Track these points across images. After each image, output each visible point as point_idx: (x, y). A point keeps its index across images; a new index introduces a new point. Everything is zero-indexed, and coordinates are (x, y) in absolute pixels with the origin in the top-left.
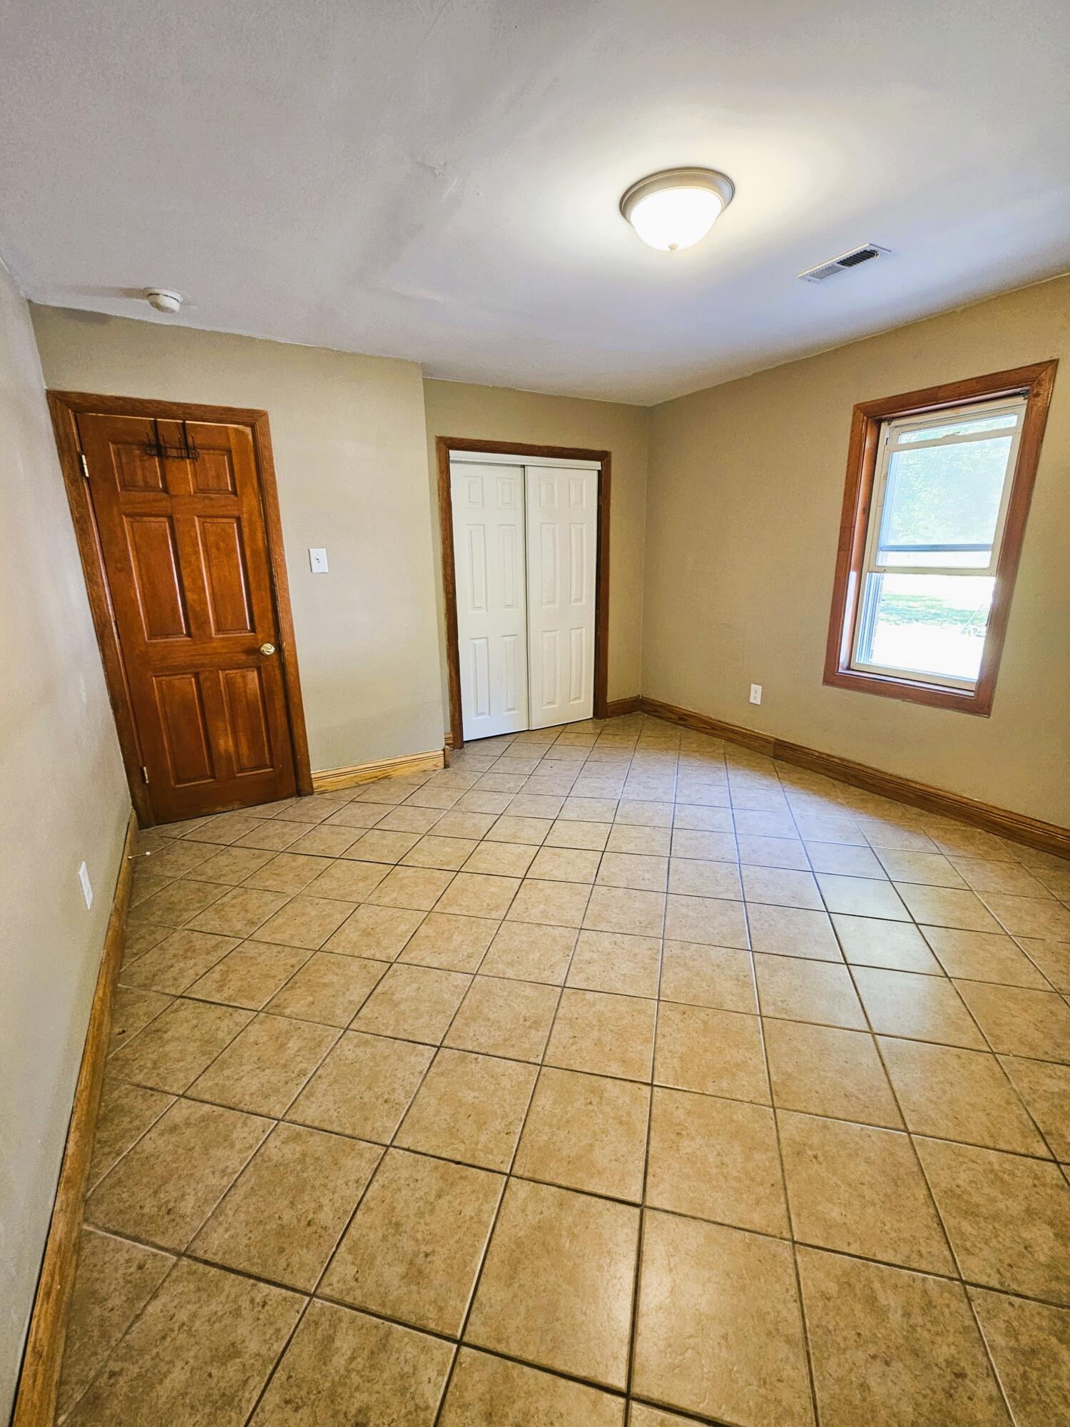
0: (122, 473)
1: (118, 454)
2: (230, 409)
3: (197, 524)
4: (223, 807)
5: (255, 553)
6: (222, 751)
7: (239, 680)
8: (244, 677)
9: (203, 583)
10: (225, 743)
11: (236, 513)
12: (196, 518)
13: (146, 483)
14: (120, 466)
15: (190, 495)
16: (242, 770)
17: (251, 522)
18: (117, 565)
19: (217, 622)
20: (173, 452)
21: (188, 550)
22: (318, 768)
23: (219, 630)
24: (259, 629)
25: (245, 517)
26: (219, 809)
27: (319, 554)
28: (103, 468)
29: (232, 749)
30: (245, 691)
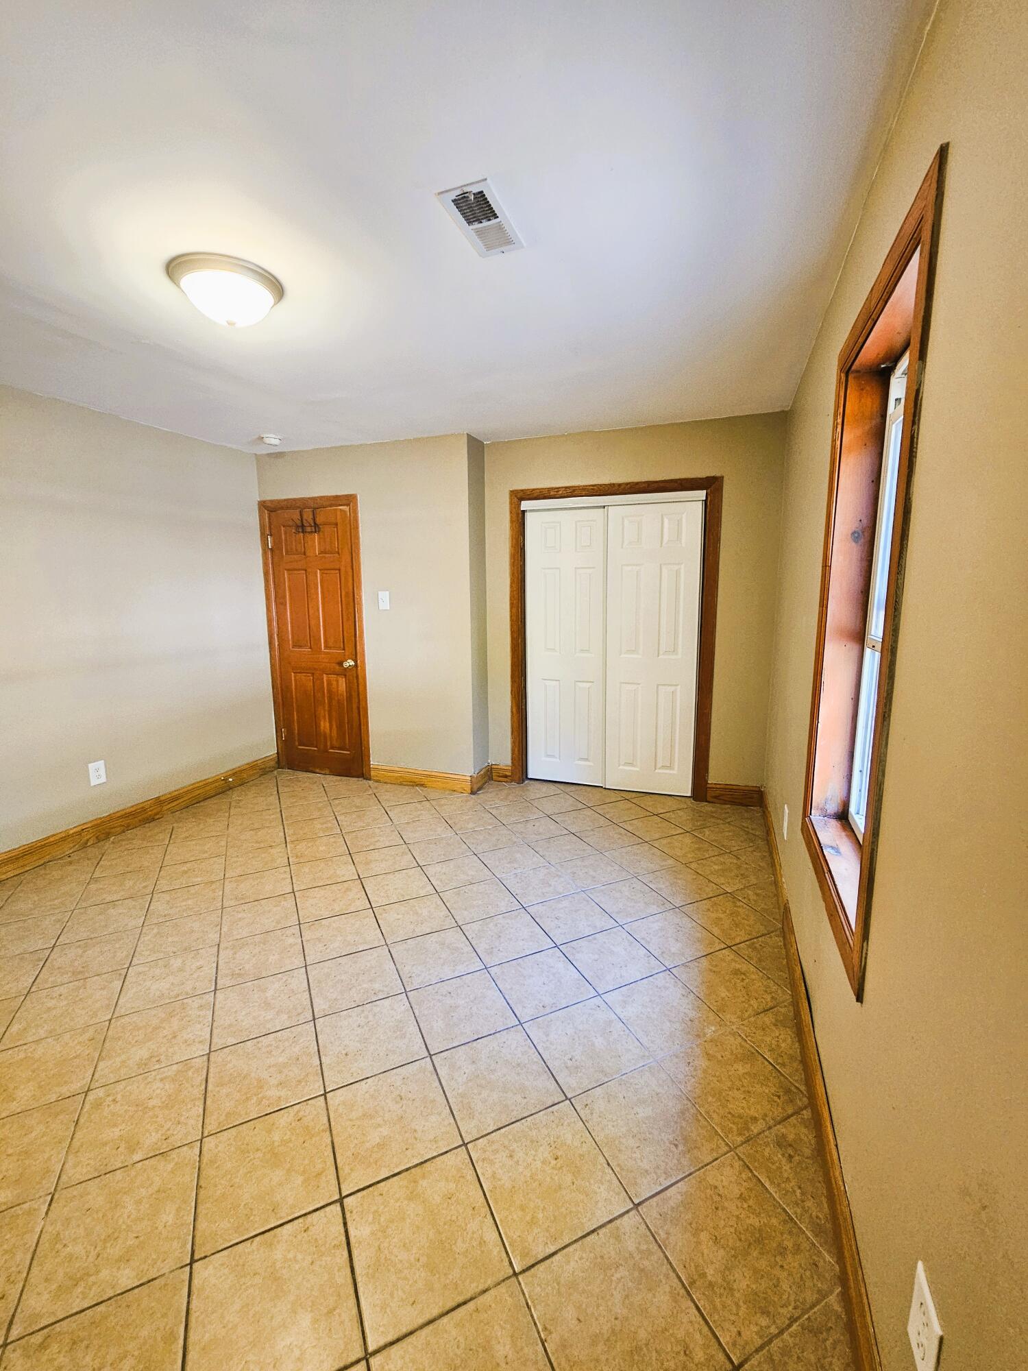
0: (286, 545)
1: (286, 533)
2: (337, 497)
3: (319, 575)
4: (320, 769)
5: (347, 593)
6: (322, 731)
7: (335, 683)
8: (337, 681)
9: (319, 615)
10: (325, 725)
11: (337, 567)
12: (319, 571)
13: (296, 550)
14: (286, 540)
15: (316, 556)
16: (332, 748)
17: (346, 572)
18: (280, 603)
19: (326, 641)
20: (309, 529)
21: (313, 591)
22: (376, 759)
23: (326, 647)
24: (346, 648)
25: (343, 569)
26: (318, 770)
27: (384, 596)
28: (277, 543)
29: (328, 731)
30: (338, 690)
